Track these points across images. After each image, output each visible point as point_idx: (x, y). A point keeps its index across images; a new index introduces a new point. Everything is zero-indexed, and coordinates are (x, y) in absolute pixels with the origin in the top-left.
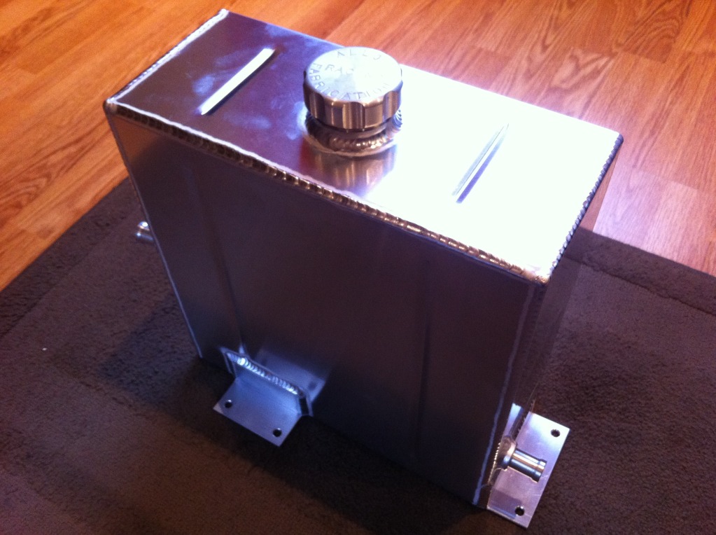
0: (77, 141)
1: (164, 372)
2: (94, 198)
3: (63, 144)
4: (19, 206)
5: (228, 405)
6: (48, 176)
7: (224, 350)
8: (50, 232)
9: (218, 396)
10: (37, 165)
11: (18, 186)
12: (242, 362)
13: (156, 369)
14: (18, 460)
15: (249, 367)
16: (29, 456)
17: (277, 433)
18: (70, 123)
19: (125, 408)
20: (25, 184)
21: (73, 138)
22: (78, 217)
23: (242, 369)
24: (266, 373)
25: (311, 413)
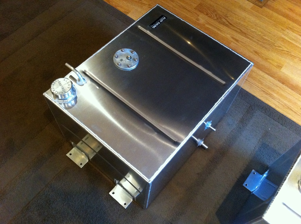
1: (263, 158)
4: (207, 14)
5: (254, 173)
9: (257, 171)
12: (265, 175)
13: (264, 156)
14: (239, 126)
15: (263, 177)
16: (240, 128)
17: (246, 185)
19: (253, 149)
20: (215, 15)
24: (261, 181)
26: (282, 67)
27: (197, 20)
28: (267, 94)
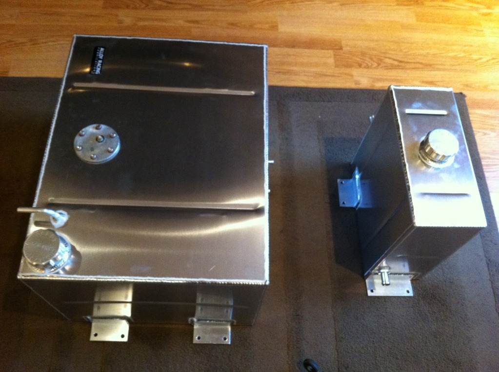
0: (401, 62)
1: (338, 157)
2: (382, 87)
3: (395, 58)
4: (360, 66)
5: (342, 183)
6: (379, 65)
7: (357, 168)
8: (359, 84)
9: (343, 178)
10: (380, 57)
11: (367, 59)
12: (357, 177)
15: (357, 180)
17: (344, 203)
18: (406, 52)
19: (319, 154)
20: (370, 60)
21: (400, 59)
22: (371, 88)
23: (355, 178)
24: (359, 186)
25: (357, 209)
26: (277, 26)
27: (121, 23)
28: (284, 73)
